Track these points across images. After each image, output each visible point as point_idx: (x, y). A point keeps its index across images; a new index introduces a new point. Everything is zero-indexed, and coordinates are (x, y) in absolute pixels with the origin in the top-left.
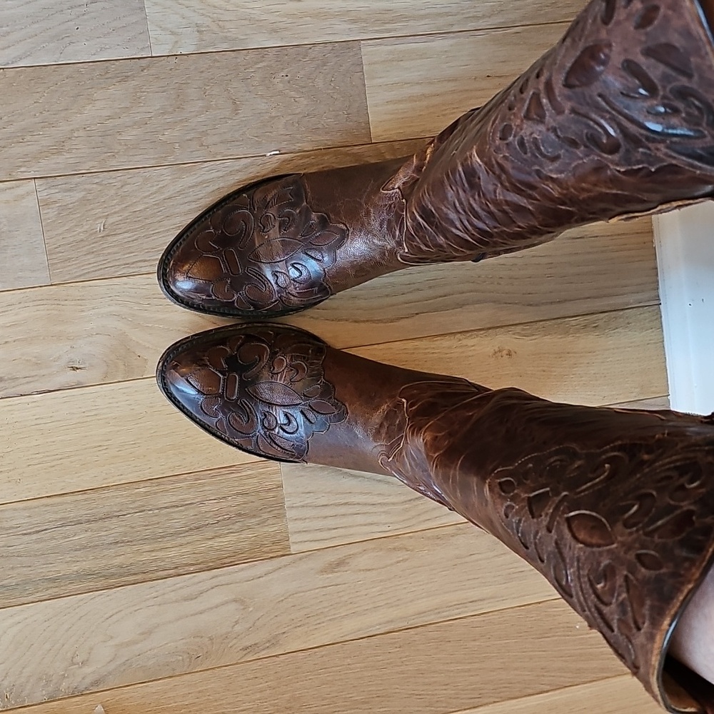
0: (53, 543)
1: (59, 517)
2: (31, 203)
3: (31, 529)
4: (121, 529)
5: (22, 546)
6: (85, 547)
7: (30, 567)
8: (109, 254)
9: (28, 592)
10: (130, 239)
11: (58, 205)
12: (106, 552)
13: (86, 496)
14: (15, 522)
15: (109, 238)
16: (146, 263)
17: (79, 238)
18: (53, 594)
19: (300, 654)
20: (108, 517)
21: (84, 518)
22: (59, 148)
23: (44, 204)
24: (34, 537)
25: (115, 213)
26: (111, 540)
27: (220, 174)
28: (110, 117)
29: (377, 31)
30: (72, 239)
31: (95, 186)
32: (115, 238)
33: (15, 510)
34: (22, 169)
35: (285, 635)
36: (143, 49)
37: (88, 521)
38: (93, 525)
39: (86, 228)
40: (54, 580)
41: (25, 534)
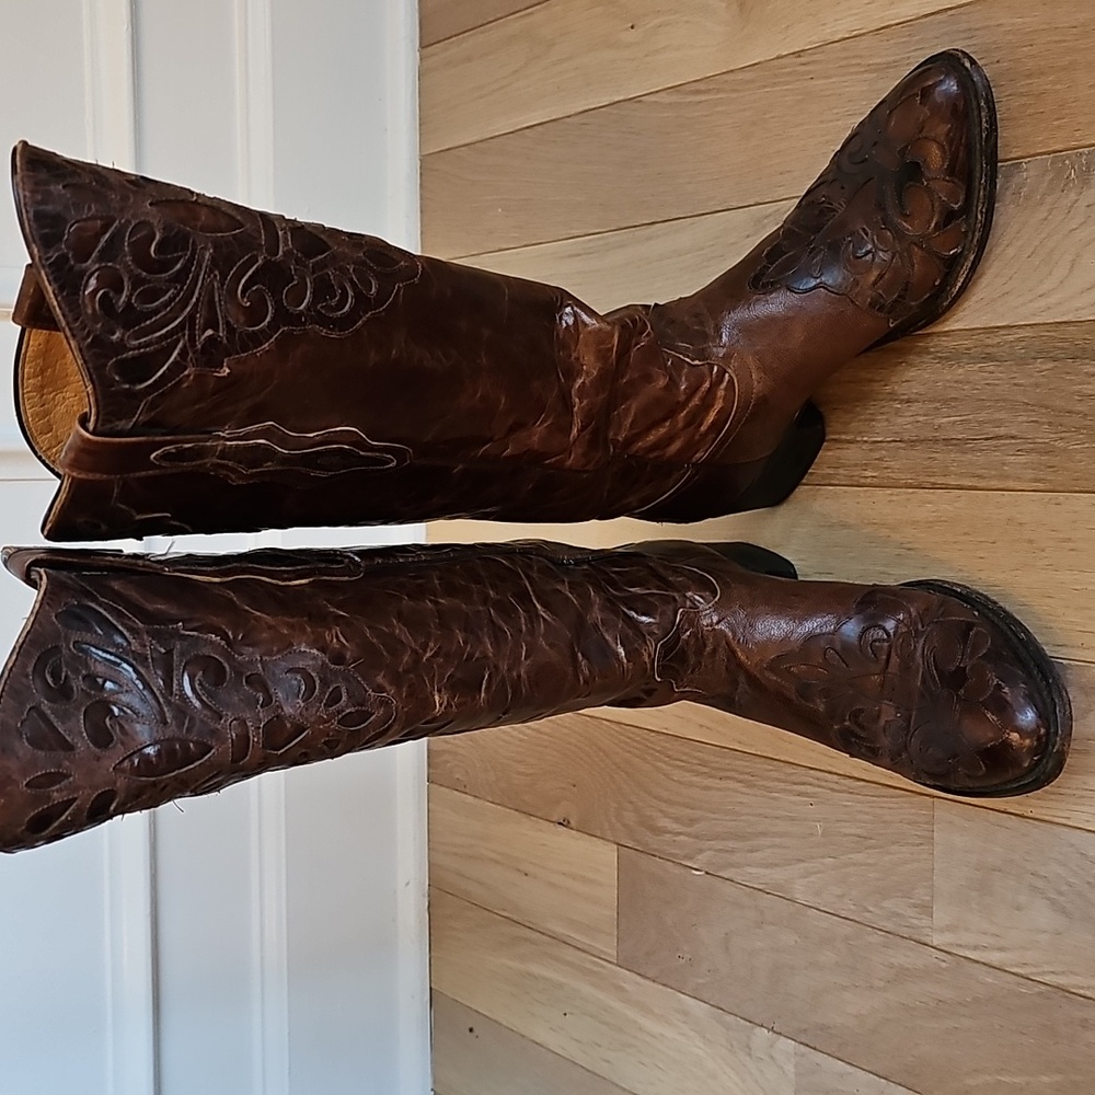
0: (983, 416)
1: (969, 456)
2: (941, 916)
3: (1004, 445)
4: (900, 420)
5: (1020, 419)
6: (946, 401)
7: (1015, 385)
8: (867, 814)
9: (1023, 344)
10: (843, 824)
11: (912, 901)
12: (922, 389)
13: (932, 480)
14: (1022, 459)
15: (865, 834)
16: (831, 785)
17: (894, 848)
18: (992, 335)
19: (735, 205)
20: (912, 443)
21: (940, 446)
22: (902, 975)
23: (926, 909)
24: (1002, 431)
25: (854, 864)
26: (915, 407)
27: (749, 870)
28: (845, 988)
29: (603, 966)
30: (904, 849)
31: (871, 909)
32: (859, 831)
33: (1019, 479)
34: (944, 965)
35: (747, 233)
36: (803, 1055)
37: (936, 441)
38: (930, 435)
39: (888, 858)
40: (989, 358)
41: (1013, 437)
